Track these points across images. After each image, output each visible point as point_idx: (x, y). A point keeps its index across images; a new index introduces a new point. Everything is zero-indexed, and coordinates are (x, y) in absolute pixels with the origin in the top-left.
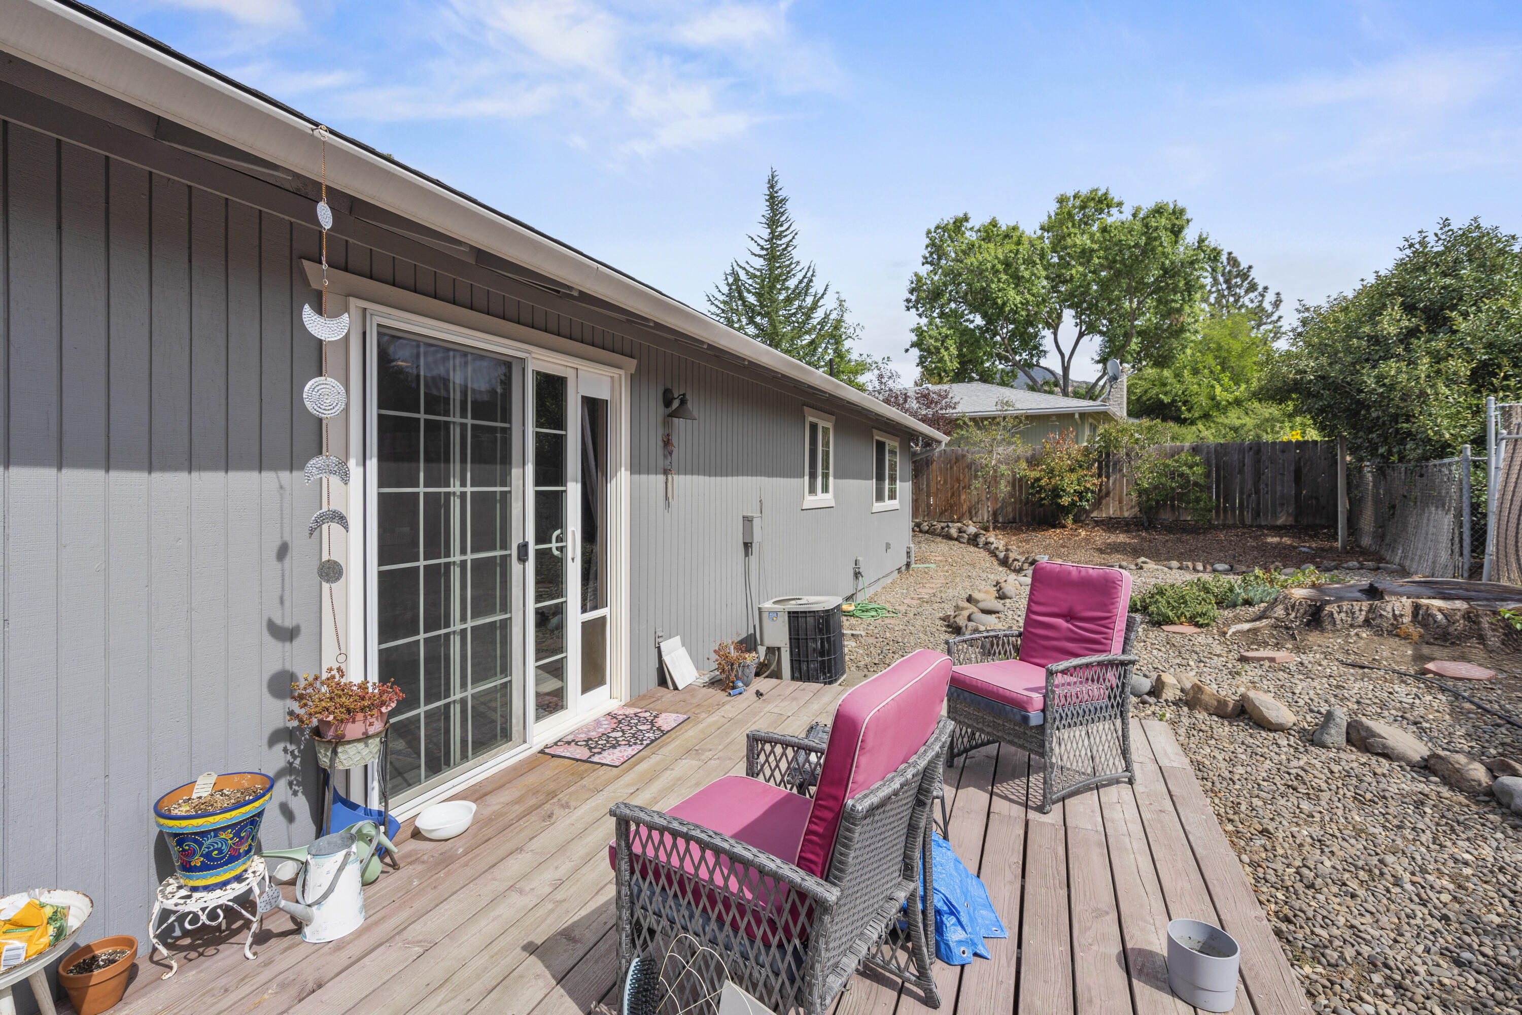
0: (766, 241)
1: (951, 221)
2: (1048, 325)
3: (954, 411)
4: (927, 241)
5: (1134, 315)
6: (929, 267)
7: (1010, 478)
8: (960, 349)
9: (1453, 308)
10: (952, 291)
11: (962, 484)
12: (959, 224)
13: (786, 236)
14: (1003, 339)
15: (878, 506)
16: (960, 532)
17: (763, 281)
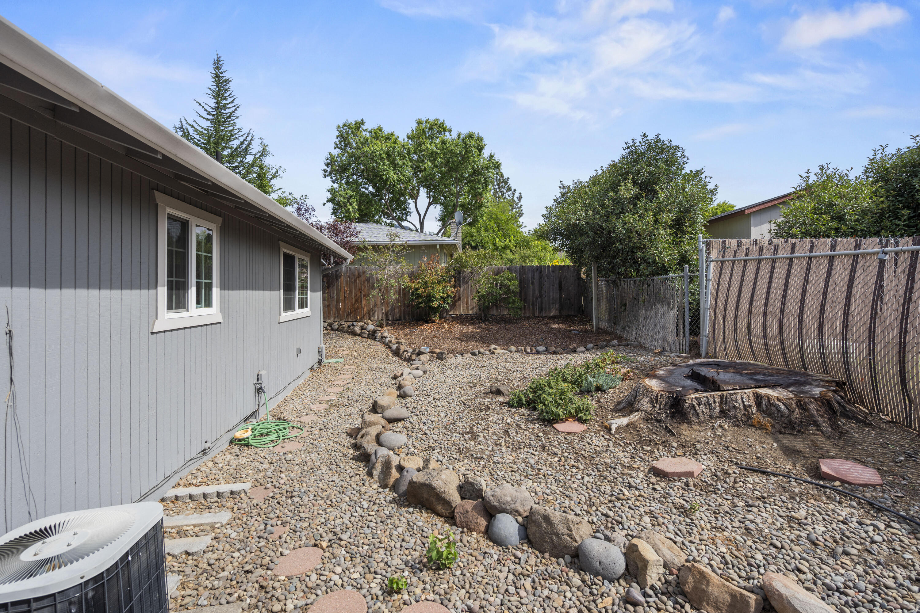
0: (213, 109)
1: (354, 123)
2: (412, 197)
3: (357, 240)
4: (337, 133)
5: (459, 194)
6: (338, 150)
7: (397, 288)
8: (359, 205)
9: (656, 184)
10: (354, 168)
11: (363, 293)
12: (359, 125)
13: (229, 108)
14: (386, 202)
15: (286, 316)
16: (362, 329)
17: (209, 138)
